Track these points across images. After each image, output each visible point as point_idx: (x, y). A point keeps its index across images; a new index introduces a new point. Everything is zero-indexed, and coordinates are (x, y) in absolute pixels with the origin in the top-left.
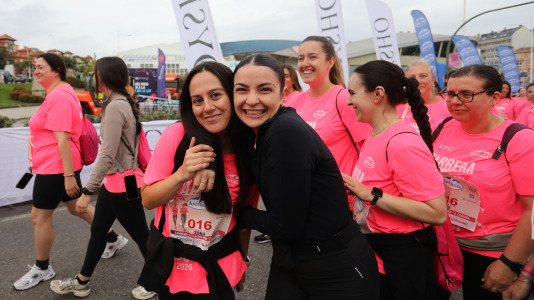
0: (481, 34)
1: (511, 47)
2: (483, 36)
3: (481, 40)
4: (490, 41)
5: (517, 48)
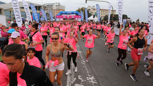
1: (52, 9)
2: (47, 5)
5: (53, 9)
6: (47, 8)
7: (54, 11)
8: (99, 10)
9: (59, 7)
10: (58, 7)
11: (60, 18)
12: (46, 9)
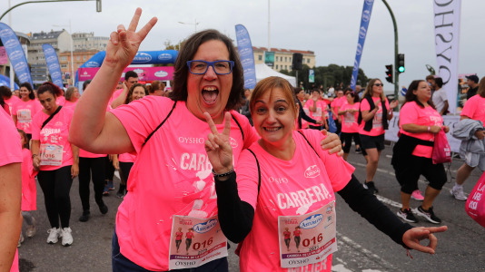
0: (33, 32)
1: (56, 50)
2: (35, 35)
3: (33, 39)
4: (40, 41)
5: (62, 50)
6: (38, 44)
7: (63, 60)
8: (250, 51)
9: (84, 42)
10: (79, 43)
12: (31, 48)
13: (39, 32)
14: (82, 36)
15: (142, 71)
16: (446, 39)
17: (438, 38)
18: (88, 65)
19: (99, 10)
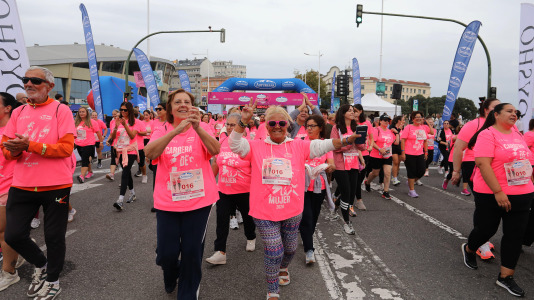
0: (179, 60)
1: (199, 76)
2: (181, 62)
3: (178, 66)
4: (185, 68)
5: (203, 76)
7: (203, 85)
9: (224, 69)
10: (218, 70)
11: (224, 103)
12: (175, 73)
13: (184, 59)
14: (222, 64)
15: (264, 97)
16: (527, 75)
17: (521, 74)
18: (219, 90)
19: (223, 41)
